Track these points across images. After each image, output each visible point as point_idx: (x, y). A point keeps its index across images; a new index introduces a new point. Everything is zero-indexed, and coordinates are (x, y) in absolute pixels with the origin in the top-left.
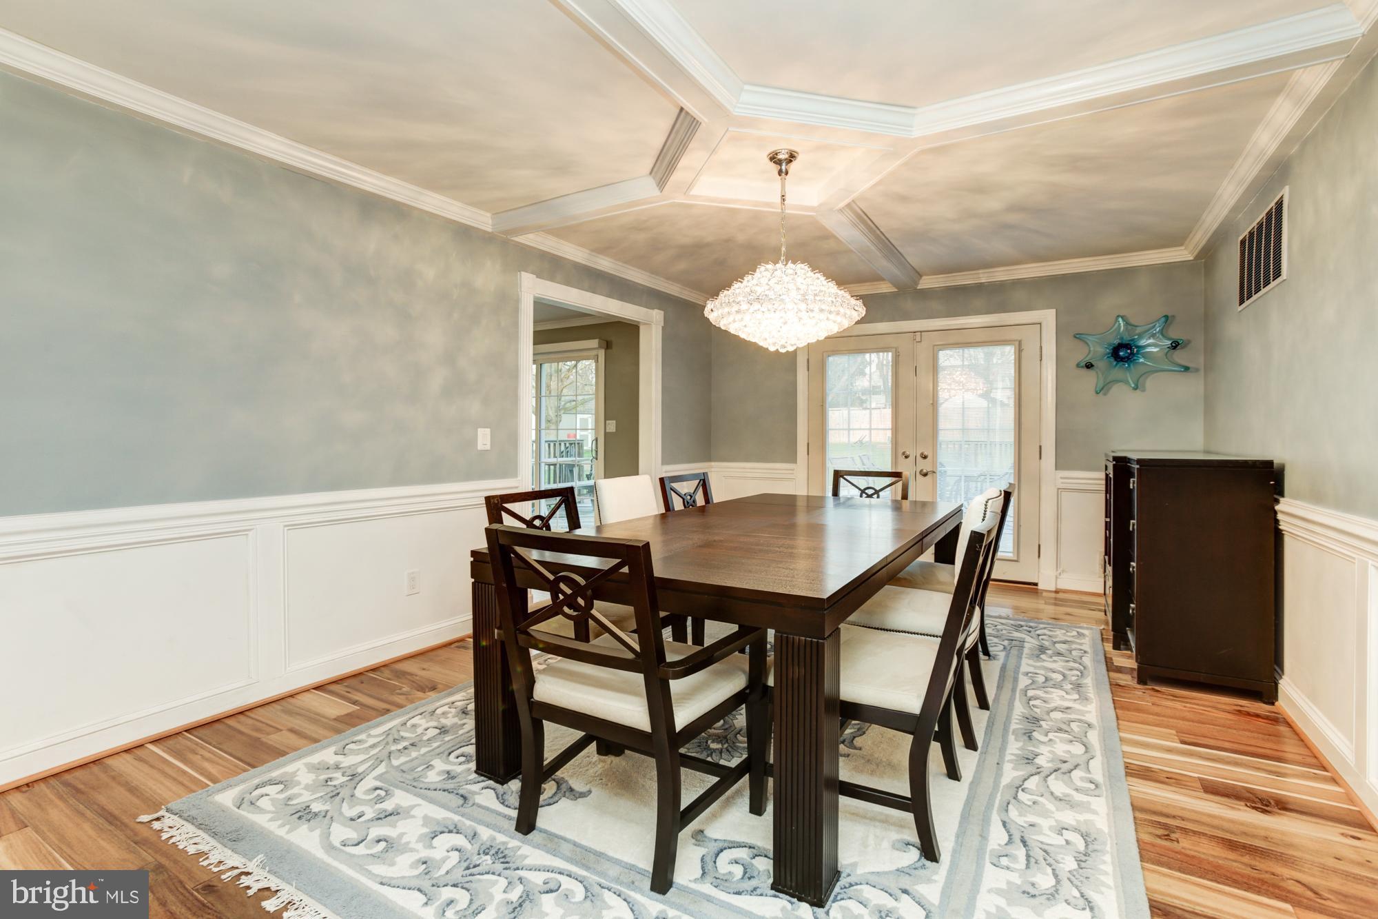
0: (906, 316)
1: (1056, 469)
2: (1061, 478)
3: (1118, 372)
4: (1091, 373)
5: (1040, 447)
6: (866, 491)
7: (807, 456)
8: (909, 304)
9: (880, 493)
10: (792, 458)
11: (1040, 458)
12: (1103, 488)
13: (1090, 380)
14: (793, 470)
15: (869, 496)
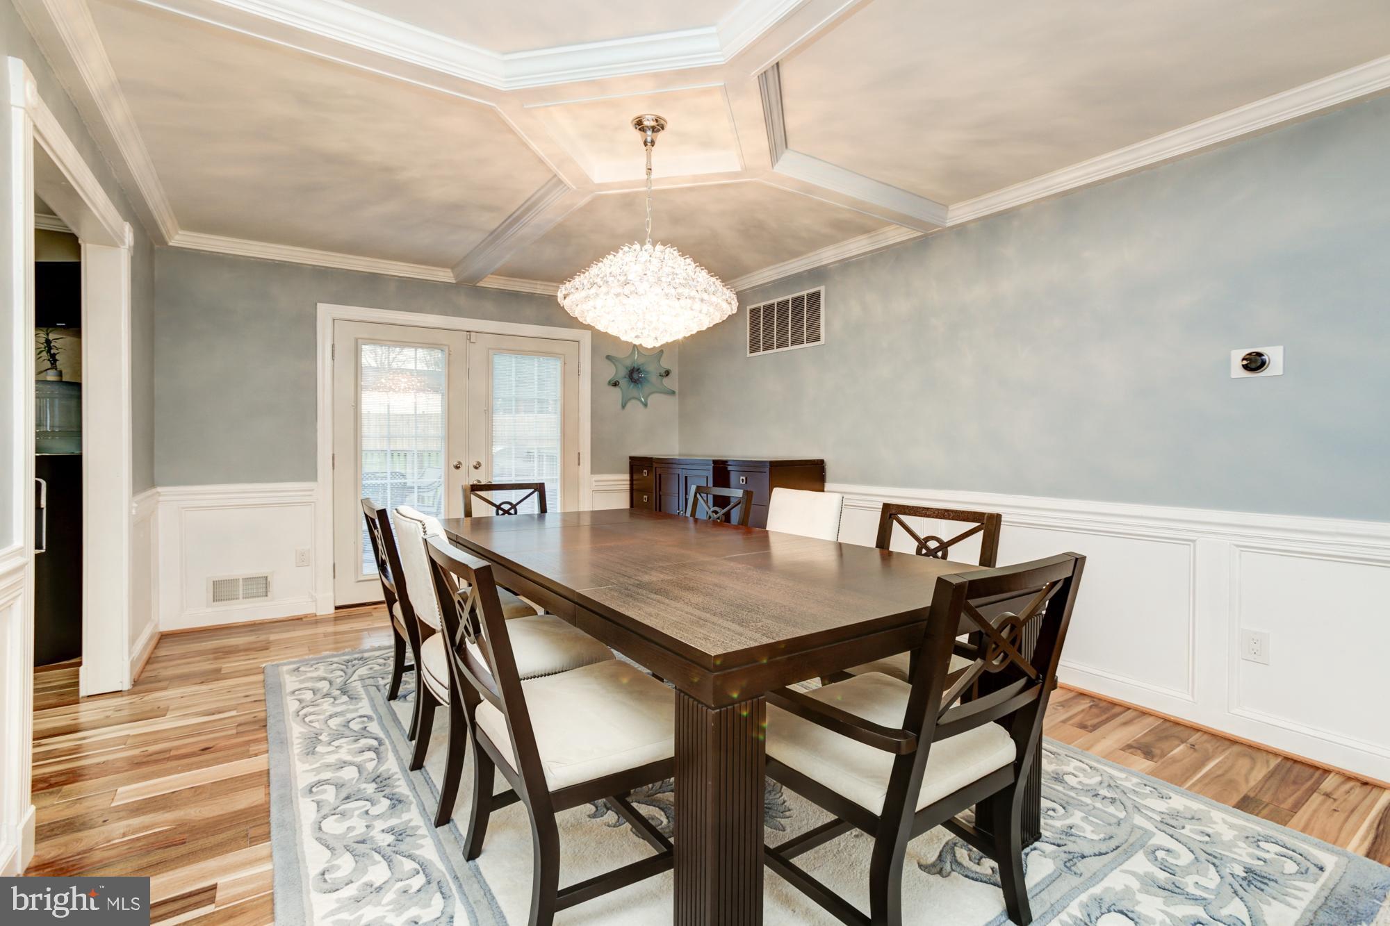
0: (458, 312)
1: (592, 473)
2: (596, 481)
3: (633, 391)
4: (617, 389)
5: (579, 453)
6: (502, 506)
7: (332, 470)
8: (462, 300)
9: (517, 507)
10: (313, 476)
11: (579, 464)
12: (628, 487)
13: (616, 394)
14: (312, 490)
15: (506, 512)
